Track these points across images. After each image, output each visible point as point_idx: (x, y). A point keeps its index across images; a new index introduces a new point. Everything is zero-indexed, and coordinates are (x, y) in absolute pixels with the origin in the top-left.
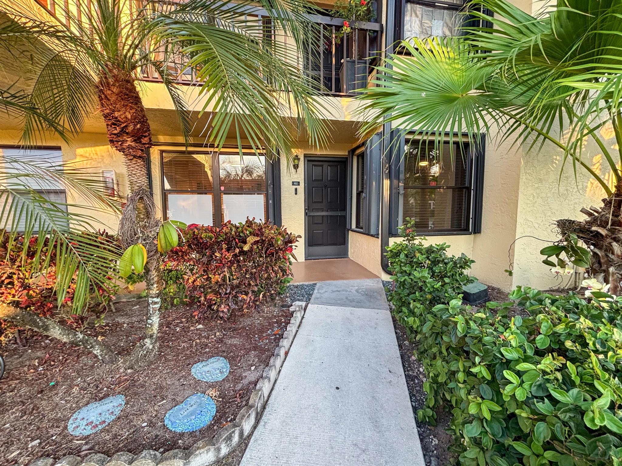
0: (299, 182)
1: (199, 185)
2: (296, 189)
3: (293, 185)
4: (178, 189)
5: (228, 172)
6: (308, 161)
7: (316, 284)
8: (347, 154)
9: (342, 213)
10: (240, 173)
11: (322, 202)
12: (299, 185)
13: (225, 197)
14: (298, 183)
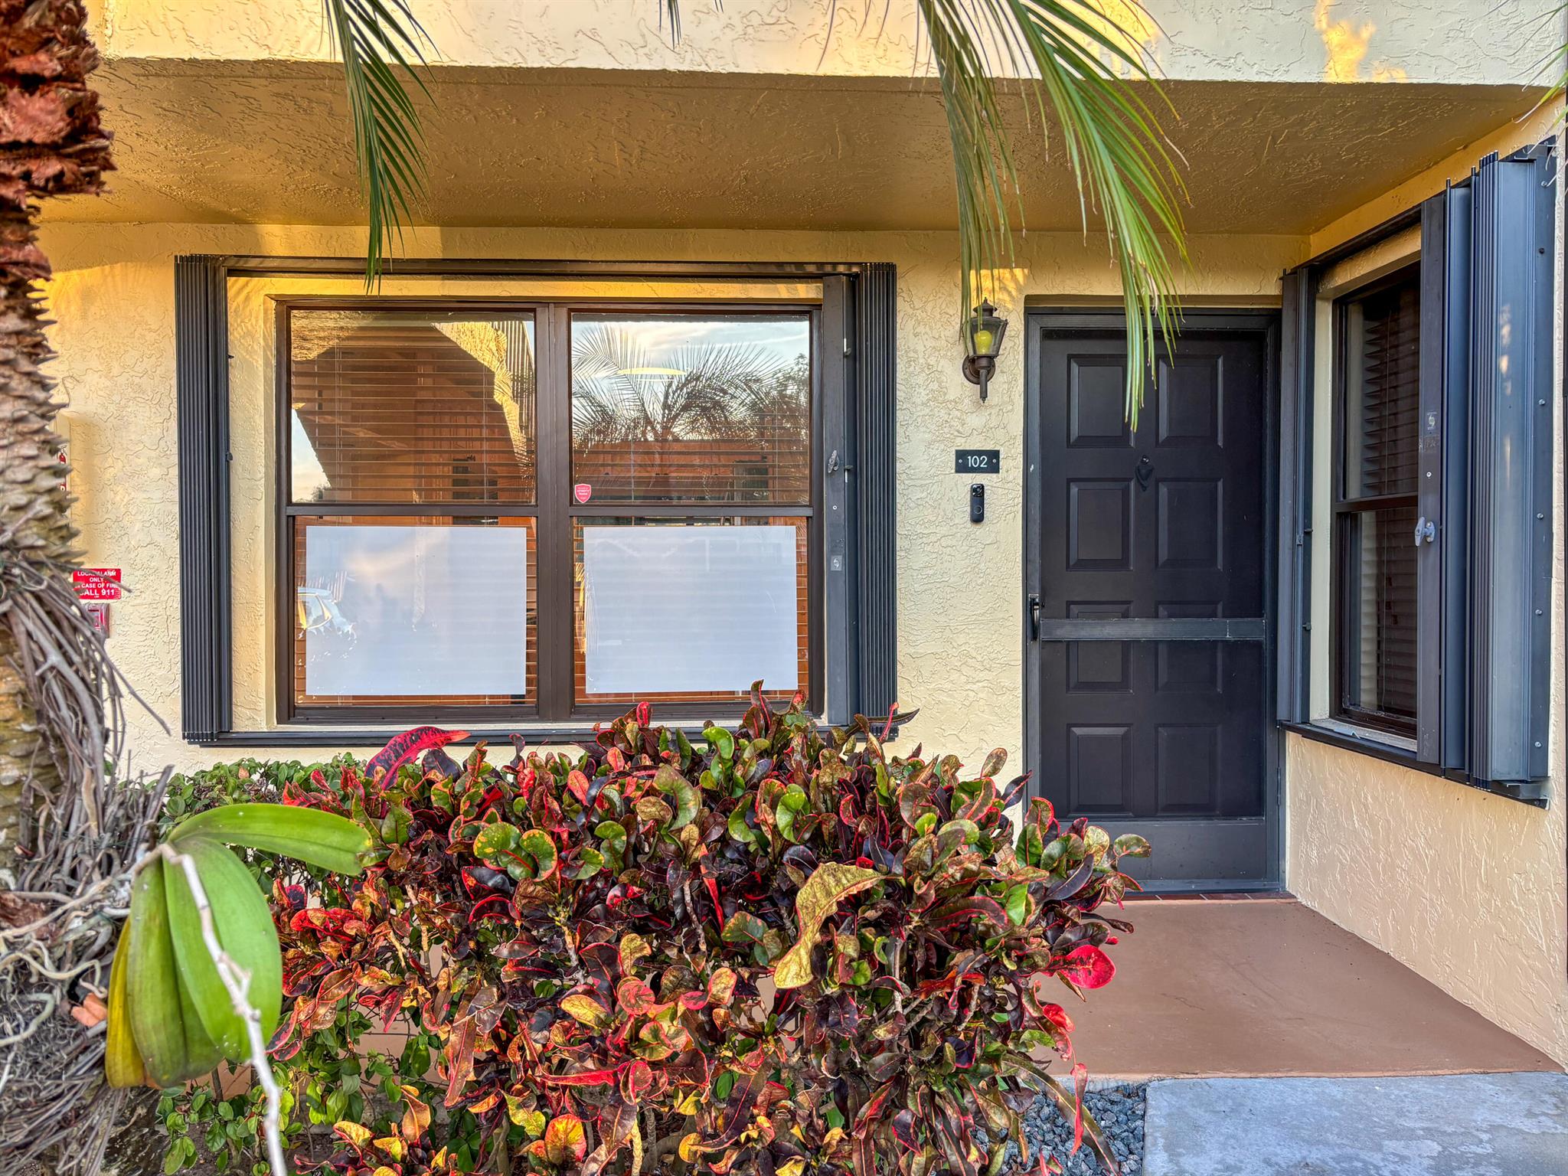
0: (994, 455)
1: (463, 472)
2: (978, 493)
3: (962, 467)
4: (363, 498)
5: (603, 410)
6: (1048, 335)
7: (1138, 1093)
8: (1271, 288)
9: (1250, 629)
10: (656, 411)
11: (1122, 563)
12: (994, 468)
13: (596, 539)
14: (992, 461)
